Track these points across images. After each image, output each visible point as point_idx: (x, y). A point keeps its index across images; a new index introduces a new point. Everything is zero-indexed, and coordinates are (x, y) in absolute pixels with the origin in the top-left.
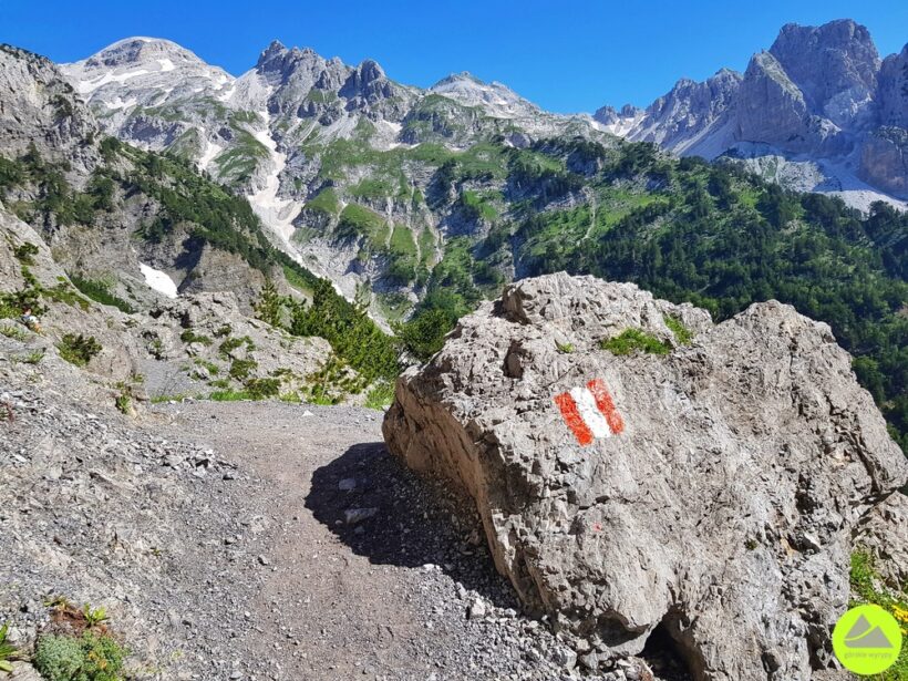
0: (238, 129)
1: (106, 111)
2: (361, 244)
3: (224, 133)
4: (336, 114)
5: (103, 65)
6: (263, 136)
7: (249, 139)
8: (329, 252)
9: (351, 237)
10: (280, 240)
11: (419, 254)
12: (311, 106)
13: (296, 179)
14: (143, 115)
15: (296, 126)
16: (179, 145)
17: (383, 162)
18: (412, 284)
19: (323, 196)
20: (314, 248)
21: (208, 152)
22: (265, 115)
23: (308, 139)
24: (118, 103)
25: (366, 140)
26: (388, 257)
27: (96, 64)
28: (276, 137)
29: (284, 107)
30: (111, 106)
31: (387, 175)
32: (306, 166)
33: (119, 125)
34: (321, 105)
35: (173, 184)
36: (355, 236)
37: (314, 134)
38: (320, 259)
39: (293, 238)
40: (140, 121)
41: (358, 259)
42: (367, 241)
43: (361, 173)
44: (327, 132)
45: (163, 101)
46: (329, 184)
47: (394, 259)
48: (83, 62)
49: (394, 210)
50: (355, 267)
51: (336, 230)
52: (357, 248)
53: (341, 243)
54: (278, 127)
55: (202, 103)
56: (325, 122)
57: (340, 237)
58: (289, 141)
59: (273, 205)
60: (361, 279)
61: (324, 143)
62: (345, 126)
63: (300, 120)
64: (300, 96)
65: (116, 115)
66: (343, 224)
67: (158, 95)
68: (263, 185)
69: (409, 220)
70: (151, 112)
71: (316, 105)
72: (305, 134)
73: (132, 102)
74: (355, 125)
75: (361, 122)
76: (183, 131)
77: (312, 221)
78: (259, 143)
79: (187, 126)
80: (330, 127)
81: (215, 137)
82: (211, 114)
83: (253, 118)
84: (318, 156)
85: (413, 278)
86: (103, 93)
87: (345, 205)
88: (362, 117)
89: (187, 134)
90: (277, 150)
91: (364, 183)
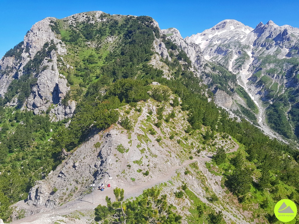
0: (243, 51)
1: (213, 45)
2: (263, 86)
3: (239, 52)
4: (271, 46)
5: (216, 29)
6: (249, 53)
7: (245, 54)
8: (255, 88)
9: (261, 85)
10: (244, 84)
11: (278, 91)
12: (265, 44)
13: (254, 66)
14: (221, 47)
15: (259, 50)
16: (227, 56)
17: (279, 63)
18: (272, 99)
19: (258, 73)
20: (251, 87)
21: (234, 58)
22: (252, 46)
23: (261, 54)
24: (217, 42)
25: (276, 55)
26: (268, 91)
27: (214, 29)
28: (253, 53)
29: (258, 43)
30: (215, 43)
31: (278, 67)
32: (257, 63)
33: (215, 49)
34: (268, 43)
35: (218, 72)
36: (262, 84)
37: (263, 53)
38: (252, 90)
39: (247, 83)
40: (220, 48)
41: (261, 91)
42: (265, 86)
43: (271, 66)
44: (267, 52)
45: (227, 42)
46: (261, 69)
47: (270, 92)
48: (211, 29)
49: (276, 78)
50: (259, 93)
51: (258, 82)
52: (262, 88)
53: (258, 86)
54: (254, 50)
55: (236, 43)
56: (267, 49)
57: (258, 84)
58: (256, 54)
59: (246, 73)
60: (260, 96)
61: (265, 56)
62: (272, 50)
63: (261, 47)
64: (263, 40)
65: (215, 46)
66: (260, 81)
67: (226, 40)
68: (245, 68)
69: (279, 81)
70: (223, 46)
71: (266, 43)
72: (261, 52)
73: (220, 42)
74: (275, 50)
75: (278, 49)
76: (229, 52)
77: (253, 79)
78: (247, 55)
79: (230, 50)
80: (269, 50)
81: (237, 53)
82: (237, 46)
83: (248, 47)
84: (261, 60)
85: (273, 98)
86: (214, 39)
87: (263, 75)
88: (279, 47)
89: (230, 52)
90: (252, 57)
91: (271, 69)
